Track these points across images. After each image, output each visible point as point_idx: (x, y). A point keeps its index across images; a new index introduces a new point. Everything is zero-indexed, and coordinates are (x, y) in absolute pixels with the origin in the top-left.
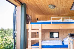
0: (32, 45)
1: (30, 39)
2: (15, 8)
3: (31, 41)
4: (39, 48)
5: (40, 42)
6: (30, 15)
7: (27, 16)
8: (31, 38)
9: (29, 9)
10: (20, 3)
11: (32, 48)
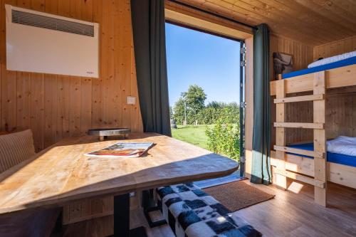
0: (287, 145)
1: (280, 124)
2: (242, 46)
3: (283, 130)
4: (313, 158)
5: (319, 137)
6: (285, 54)
7: (276, 59)
8: (283, 120)
9: (281, 36)
10: (251, 29)
11: (287, 153)
